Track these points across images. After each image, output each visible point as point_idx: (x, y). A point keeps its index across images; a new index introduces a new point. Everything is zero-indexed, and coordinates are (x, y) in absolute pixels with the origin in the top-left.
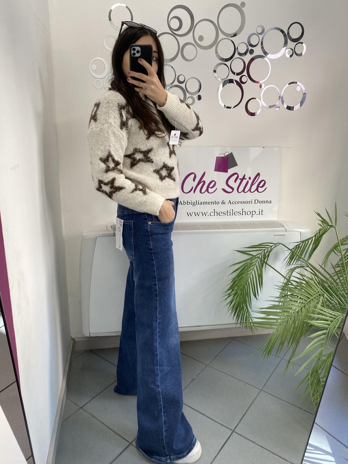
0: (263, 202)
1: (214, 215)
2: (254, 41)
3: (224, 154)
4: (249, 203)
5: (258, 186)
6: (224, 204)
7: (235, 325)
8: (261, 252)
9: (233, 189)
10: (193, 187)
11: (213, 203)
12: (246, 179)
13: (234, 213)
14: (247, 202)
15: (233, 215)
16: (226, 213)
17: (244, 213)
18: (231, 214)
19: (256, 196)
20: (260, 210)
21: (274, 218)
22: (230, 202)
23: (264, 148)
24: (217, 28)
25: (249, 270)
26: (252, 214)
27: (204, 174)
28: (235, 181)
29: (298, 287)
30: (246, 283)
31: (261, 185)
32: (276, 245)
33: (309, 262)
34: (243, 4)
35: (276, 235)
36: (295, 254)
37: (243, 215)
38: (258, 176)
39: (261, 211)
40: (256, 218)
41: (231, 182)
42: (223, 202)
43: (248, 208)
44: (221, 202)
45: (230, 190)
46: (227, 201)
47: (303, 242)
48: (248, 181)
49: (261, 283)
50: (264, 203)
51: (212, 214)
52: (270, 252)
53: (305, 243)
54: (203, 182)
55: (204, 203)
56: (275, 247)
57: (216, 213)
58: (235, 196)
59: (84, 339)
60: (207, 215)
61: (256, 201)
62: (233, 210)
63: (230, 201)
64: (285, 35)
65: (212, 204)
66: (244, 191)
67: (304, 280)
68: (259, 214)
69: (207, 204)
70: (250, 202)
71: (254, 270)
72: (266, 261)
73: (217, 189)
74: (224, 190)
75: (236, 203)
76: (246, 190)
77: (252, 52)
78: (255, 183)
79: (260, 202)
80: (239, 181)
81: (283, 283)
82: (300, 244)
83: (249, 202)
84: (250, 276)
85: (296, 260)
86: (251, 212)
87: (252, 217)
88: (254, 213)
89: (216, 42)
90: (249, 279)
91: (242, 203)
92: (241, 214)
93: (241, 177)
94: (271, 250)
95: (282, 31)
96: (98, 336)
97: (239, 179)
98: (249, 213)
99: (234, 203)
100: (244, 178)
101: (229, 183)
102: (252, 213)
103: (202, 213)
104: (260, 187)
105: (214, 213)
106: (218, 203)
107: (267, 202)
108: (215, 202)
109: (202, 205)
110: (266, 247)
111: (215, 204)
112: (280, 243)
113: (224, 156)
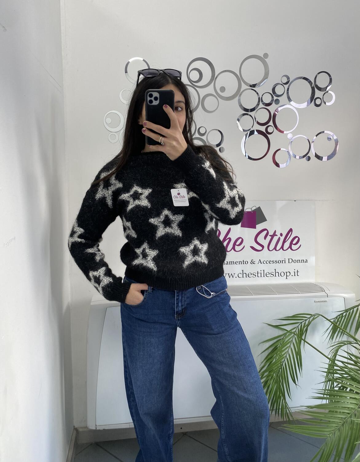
0: (298, 261)
1: (243, 277)
2: (279, 91)
3: (251, 209)
4: (282, 263)
5: (291, 243)
6: (253, 263)
9: (263, 247)
11: (240, 262)
12: (277, 235)
13: (266, 274)
14: (279, 262)
15: (264, 276)
16: (256, 275)
17: (277, 274)
18: (262, 275)
20: (294, 271)
21: (312, 280)
22: (261, 262)
23: (295, 201)
24: (240, 79)
26: (287, 276)
27: (230, 229)
28: (265, 238)
29: (346, 370)
30: (283, 364)
31: (294, 242)
33: (357, 337)
34: (266, 55)
35: (317, 302)
37: (275, 276)
38: (291, 232)
39: (296, 271)
40: (292, 280)
41: (261, 239)
42: (252, 261)
43: (281, 268)
44: (249, 261)
45: (260, 248)
46: (257, 261)
47: (346, 311)
48: (279, 237)
49: (300, 365)
50: (300, 262)
51: (240, 276)
52: (308, 325)
53: (350, 312)
54: (228, 240)
55: (231, 263)
56: (313, 319)
57: (245, 275)
58: (265, 254)
60: (234, 277)
61: (291, 261)
62: (264, 270)
63: (260, 260)
64: (311, 84)
65: (239, 264)
66: (275, 248)
67: (351, 359)
68: (295, 275)
69: (234, 264)
70: (284, 262)
71: (291, 348)
73: (244, 246)
74: (252, 248)
75: (267, 262)
76: (278, 248)
77: (277, 102)
78: (288, 239)
79: (295, 261)
80: (269, 238)
81: (329, 364)
82: (343, 314)
83: (282, 261)
84: (286, 356)
85: (340, 333)
86: (285, 273)
87: (287, 278)
88: (288, 274)
89: (238, 93)
90: (286, 360)
91: (274, 262)
92: (273, 275)
93: (271, 233)
95: (308, 80)
97: (270, 235)
98: (282, 274)
99: (265, 262)
100: (274, 235)
101: (258, 240)
102: (287, 274)
103: (229, 274)
104: (294, 244)
105: (243, 274)
106: (246, 262)
107: (303, 261)
108: (243, 261)
109: (229, 265)
110: (303, 319)
111: (243, 264)
112: (319, 315)
113: (251, 211)
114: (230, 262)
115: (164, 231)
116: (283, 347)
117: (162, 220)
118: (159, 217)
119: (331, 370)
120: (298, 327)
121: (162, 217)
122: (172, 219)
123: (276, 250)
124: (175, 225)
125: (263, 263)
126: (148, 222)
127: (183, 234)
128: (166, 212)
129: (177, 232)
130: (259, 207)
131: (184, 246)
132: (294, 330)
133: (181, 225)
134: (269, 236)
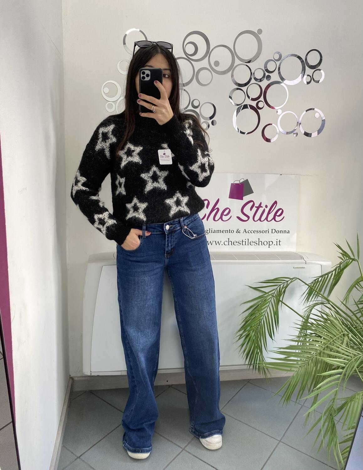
1: (229, 245)
2: (271, 67)
3: (239, 181)
4: (266, 233)
5: (275, 215)
6: (239, 233)
7: (249, 366)
8: (276, 287)
9: (248, 217)
10: (206, 214)
11: (227, 231)
12: (262, 207)
13: (250, 243)
14: (263, 232)
15: (248, 245)
16: (241, 243)
17: (260, 243)
18: (247, 244)
19: (273, 225)
21: (292, 249)
22: (246, 232)
23: (281, 175)
24: (234, 54)
26: (269, 245)
27: (218, 200)
28: (251, 209)
30: (261, 321)
31: (278, 214)
32: (292, 280)
33: (330, 298)
34: (260, 31)
35: (295, 268)
36: (314, 290)
37: (259, 245)
38: (275, 204)
39: (278, 241)
40: (274, 249)
41: (247, 210)
42: (237, 231)
43: (264, 237)
44: (235, 231)
45: (246, 218)
46: (242, 231)
47: (322, 276)
48: (265, 209)
49: (277, 322)
50: (282, 233)
51: (226, 243)
52: (286, 287)
53: (325, 277)
54: (217, 210)
56: (291, 282)
57: (230, 243)
58: (251, 225)
59: (83, 379)
60: (221, 245)
61: (274, 231)
62: (248, 239)
63: (245, 230)
64: (302, 62)
65: (226, 232)
66: (260, 219)
67: (322, 317)
68: (277, 245)
69: (221, 232)
70: (267, 232)
71: (270, 308)
73: (231, 216)
74: (238, 218)
75: (252, 232)
76: (262, 219)
77: (269, 77)
78: (272, 211)
79: (278, 232)
80: (254, 209)
81: (302, 321)
82: (319, 279)
83: (266, 231)
84: (265, 314)
85: (315, 295)
86: (268, 242)
87: (269, 247)
88: (271, 243)
89: (232, 68)
90: (264, 318)
91: (258, 232)
92: (257, 244)
93: (257, 205)
94: (288, 285)
95: (299, 58)
96: (100, 375)
97: (256, 207)
98: (265, 243)
99: (249, 232)
100: (260, 206)
101: (245, 211)
102: (269, 244)
103: (215, 242)
104: (278, 216)
105: (229, 242)
106: (232, 232)
107: (285, 232)
108: (230, 230)
109: (216, 233)
110: (282, 282)
111: (230, 233)
112: (297, 278)
113: (239, 183)
114: (217, 231)
115: (152, 185)
116: (263, 306)
117: (151, 175)
118: (149, 173)
119: (305, 326)
120: (277, 289)
121: (151, 173)
122: (159, 174)
123: (261, 221)
124: (161, 180)
125: (248, 232)
126: (139, 176)
127: (167, 188)
128: (154, 169)
129: (162, 185)
130: (247, 180)
131: (169, 198)
132: (273, 292)
133: (166, 180)
134: (254, 207)
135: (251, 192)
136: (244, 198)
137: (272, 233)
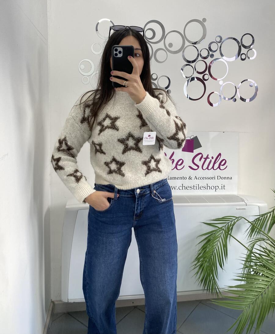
0: (225, 178)
1: (183, 189)
4: (213, 179)
5: (220, 164)
6: (191, 179)
7: (203, 291)
8: (225, 224)
9: (198, 166)
11: (181, 178)
12: (209, 158)
13: (200, 188)
14: (211, 178)
16: (193, 188)
17: (208, 187)
18: (197, 188)
19: (218, 172)
21: (235, 193)
22: (196, 178)
23: (224, 132)
24: (184, 37)
25: (214, 242)
26: (216, 189)
27: (173, 153)
28: (200, 160)
31: (222, 163)
32: (238, 218)
33: (269, 235)
34: (205, 20)
35: (238, 209)
36: (256, 227)
38: (220, 156)
39: (223, 186)
40: (220, 192)
41: (197, 161)
42: (190, 177)
43: (211, 183)
44: (188, 178)
45: (196, 167)
46: (193, 177)
47: (263, 215)
48: (211, 160)
49: (226, 254)
51: (181, 188)
52: (233, 225)
53: (264, 217)
54: (172, 160)
55: (174, 178)
56: (238, 220)
57: (184, 188)
58: (200, 173)
60: (176, 189)
61: (219, 178)
62: (198, 185)
63: (196, 177)
65: (180, 179)
66: (207, 168)
67: (265, 252)
68: (222, 189)
69: (176, 179)
70: (214, 178)
71: (220, 242)
72: (230, 233)
73: (184, 166)
74: (190, 167)
75: (201, 178)
76: (209, 168)
77: (212, 56)
78: (218, 161)
79: (222, 178)
80: (203, 160)
81: (247, 255)
82: (259, 218)
84: (216, 247)
85: (257, 232)
86: (215, 187)
87: (216, 191)
88: (217, 188)
90: (216, 250)
91: (206, 178)
92: (206, 188)
93: (205, 156)
94: (234, 223)
96: (76, 302)
97: (204, 158)
98: (213, 188)
99: (199, 178)
100: (207, 158)
101: (195, 161)
102: (216, 188)
104: (222, 165)
105: (183, 187)
106: (185, 178)
107: (228, 178)
108: (183, 177)
109: (172, 180)
110: (230, 220)
111: (183, 179)
112: (242, 217)
113: (190, 139)
119: (248, 259)
123: (208, 169)
130: (196, 136)
132: (223, 228)
134: (203, 158)
135: (199, 146)
136: (194, 151)
137: (218, 179)
